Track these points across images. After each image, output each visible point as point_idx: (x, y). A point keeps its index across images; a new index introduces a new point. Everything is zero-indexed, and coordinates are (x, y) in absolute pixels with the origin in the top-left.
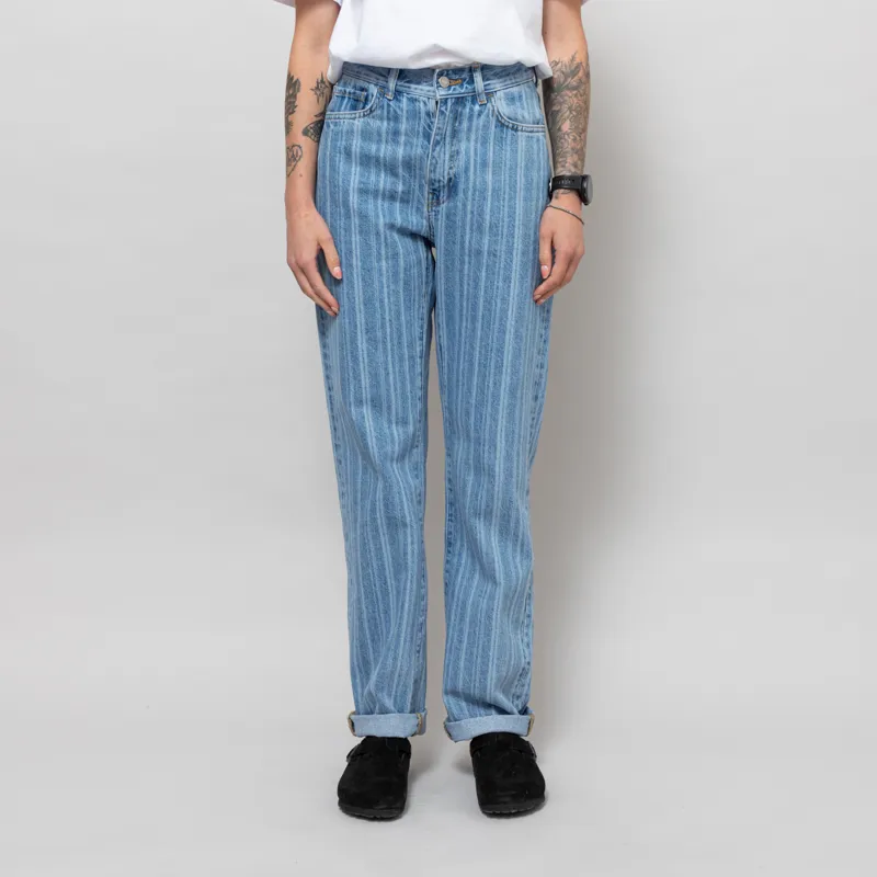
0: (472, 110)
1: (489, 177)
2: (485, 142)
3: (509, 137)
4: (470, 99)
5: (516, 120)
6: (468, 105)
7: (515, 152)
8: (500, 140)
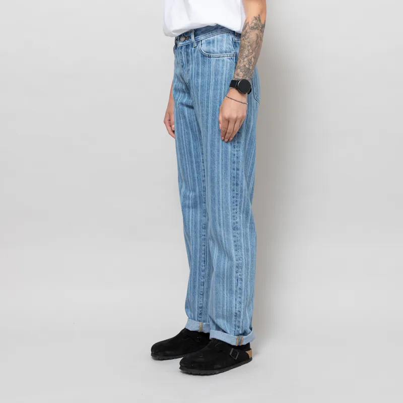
0: (191, 50)
1: (200, 81)
2: (198, 64)
3: (207, 61)
4: (191, 45)
5: (210, 53)
6: (190, 48)
7: (210, 67)
8: (204, 63)
